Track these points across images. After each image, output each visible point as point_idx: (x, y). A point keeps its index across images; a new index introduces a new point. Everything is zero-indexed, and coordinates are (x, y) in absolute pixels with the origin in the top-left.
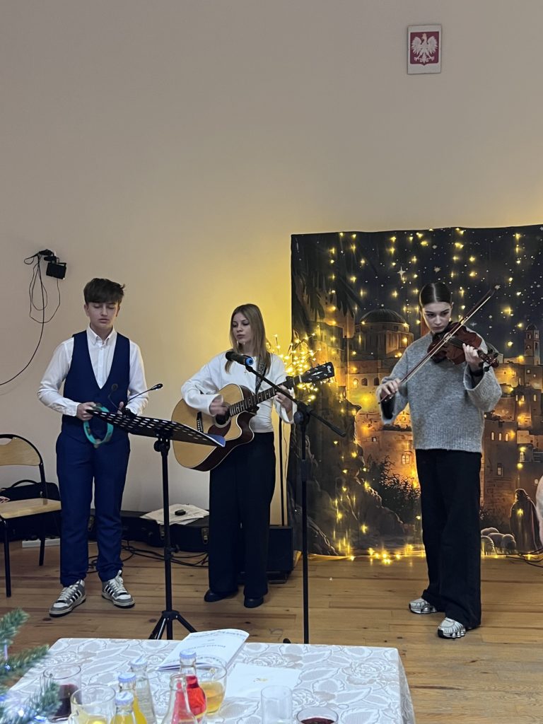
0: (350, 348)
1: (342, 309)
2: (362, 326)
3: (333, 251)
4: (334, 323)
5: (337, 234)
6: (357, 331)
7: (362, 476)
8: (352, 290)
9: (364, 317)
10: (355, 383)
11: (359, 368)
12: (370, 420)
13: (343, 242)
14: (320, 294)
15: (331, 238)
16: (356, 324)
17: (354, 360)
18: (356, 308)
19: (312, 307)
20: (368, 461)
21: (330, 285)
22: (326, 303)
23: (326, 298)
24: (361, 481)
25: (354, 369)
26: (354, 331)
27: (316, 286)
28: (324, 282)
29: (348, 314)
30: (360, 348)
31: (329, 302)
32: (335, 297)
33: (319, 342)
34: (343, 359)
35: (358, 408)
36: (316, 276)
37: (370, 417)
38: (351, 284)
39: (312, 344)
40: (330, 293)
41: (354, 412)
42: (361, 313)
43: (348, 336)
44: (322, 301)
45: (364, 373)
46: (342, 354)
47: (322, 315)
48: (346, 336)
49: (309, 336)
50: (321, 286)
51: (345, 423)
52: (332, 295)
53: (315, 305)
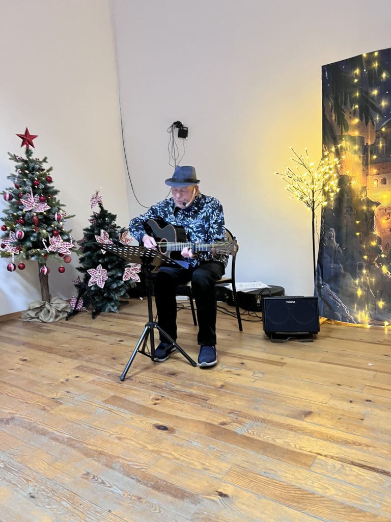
0: (372, 153)
1: (364, 120)
2: (382, 133)
3: (357, 71)
4: (356, 133)
5: (361, 56)
6: (378, 137)
7: (381, 261)
8: (373, 102)
9: (385, 123)
10: (375, 183)
11: (379, 170)
12: (389, 214)
13: (366, 61)
14: (345, 110)
15: (355, 61)
16: (376, 131)
17: (374, 163)
18: (378, 118)
19: (339, 123)
20: (386, 248)
21: (353, 101)
22: (350, 118)
23: (350, 113)
24: (379, 265)
25: (375, 171)
26: (374, 138)
27: (342, 104)
28: (348, 99)
29: (370, 123)
30: (380, 152)
31: (352, 117)
32: (358, 111)
33: (344, 152)
34: (365, 163)
35: (378, 204)
36: (342, 96)
37: (388, 211)
38: (373, 98)
39: (338, 154)
40: (353, 108)
41: (374, 208)
42: (381, 122)
43: (369, 143)
44: (347, 116)
45: (383, 173)
46: (363, 160)
47: (347, 129)
48: (367, 144)
49: (335, 147)
50: (345, 104)
51: (366, 217)
52: (355, 110)
53: (342, 122)
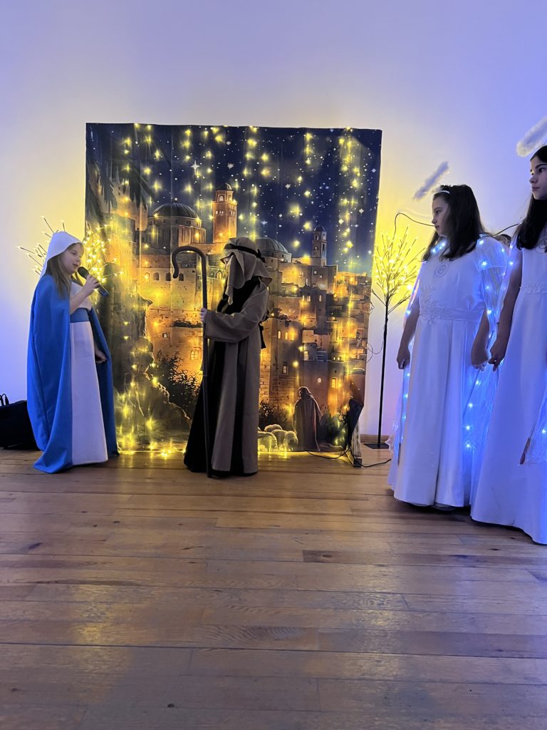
0: (143, 241)
1: (135, 201)
2: (155, 220)
3: (128, 141)
4: (126, 214)
5: (132, 124)
6: (150, 224)
7: (151, 372)
8: (146, 183)
9: (157, 210)
10: (146, 277)
11: (151, 262)
12: (161, 315)
13: (138, 133)
14: (114, 183)
15: (126, 129)
16: (148, 217)
17: (146, 253)
18: (151, 202)
19: (106, 199)
20: (158, 357)
21: (123, 175)
22: (119, 194)
23: (119, 188)
24: (150, 377)
25: (146, 263)
26: (146, 222)
27: (109, 176)
28: (117, 172)
29: (141, 205)
30: (153, 242)
31: (122, 193)
32: (128, 188)
33: (111, 235)
34: (135, 251)
35: (150, 303)
36: (109, 166)
37: (161, 312)
38: (145, 176)
39: (104, 235)
40: (123, 184)
41: (146, 308)
42: (155, 207)
43: (141, 229)
44: (115, 191)
45: (156, 267)
46: (134, 247)
47: (115, 205)
48: (138, 229)
49: (101, 227)
50: (114, 176)
51: (136, 317)
52: (124, 187)
53: (109, 196)
